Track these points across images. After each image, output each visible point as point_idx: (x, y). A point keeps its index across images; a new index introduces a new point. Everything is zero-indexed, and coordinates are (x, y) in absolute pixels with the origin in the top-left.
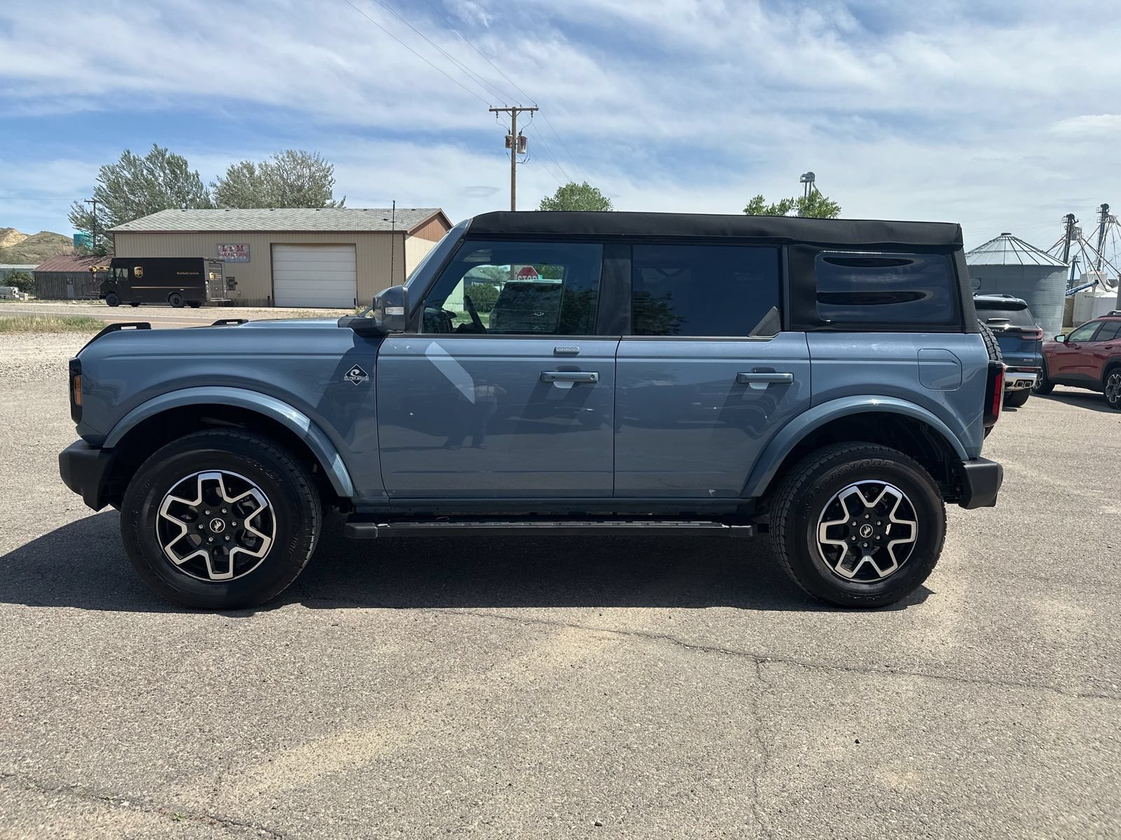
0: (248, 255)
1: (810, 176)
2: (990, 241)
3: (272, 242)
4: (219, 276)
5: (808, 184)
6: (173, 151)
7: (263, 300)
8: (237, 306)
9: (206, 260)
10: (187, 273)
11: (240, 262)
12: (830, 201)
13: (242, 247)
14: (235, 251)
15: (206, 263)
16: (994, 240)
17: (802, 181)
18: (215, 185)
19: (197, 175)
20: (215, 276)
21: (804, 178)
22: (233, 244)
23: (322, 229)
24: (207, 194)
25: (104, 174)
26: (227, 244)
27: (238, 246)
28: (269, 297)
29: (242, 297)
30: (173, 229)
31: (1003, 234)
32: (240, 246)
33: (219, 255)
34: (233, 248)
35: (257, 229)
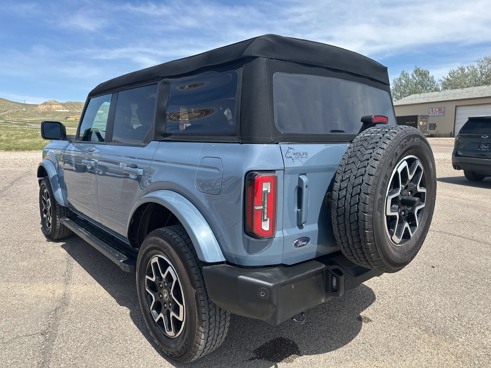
0: (444, 112)
3: (457, 105)
4: (425, 123)
6: (423, 68)
7: (449, 134)
8: (435, 137)
9: (419, 116)
10: (410, 123)
11: (439, 116)
13: (441, 108)
14: (438, 111)
15: (419, 118)
18: (441, 80)
19: (433, 77)
20: (423, 123)
22: (437, 108)
23: (485, 96)
24: (437, 85)
25: (395, 82)
26: (434, 108)
27: (439, 109)
28: (451, 133)
29: (438, 133)
30: (411, 103)
32: (440, 109)
33: (430, 113)
34: (437, 110)
35: (450, 99)
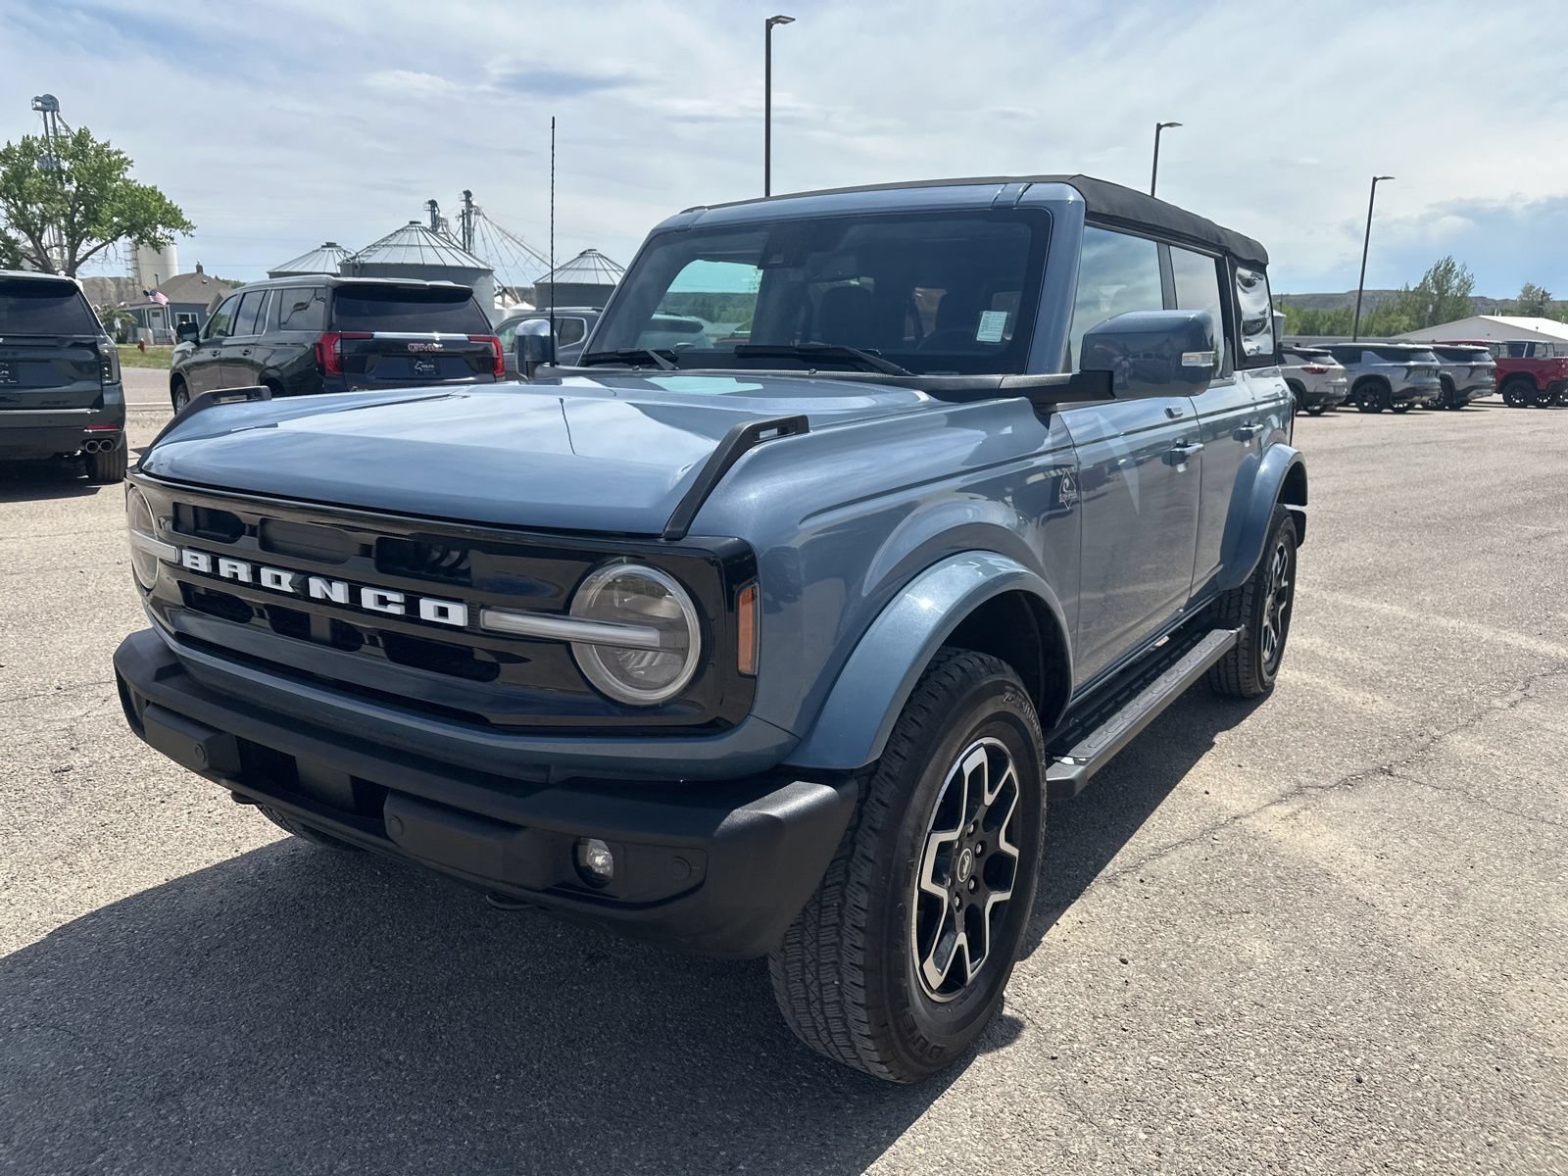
1: (50, 101)
2: (397, 231)
5: (49, 114)
12: (113, 148)
16: (402, 230)
17: (37, 109)
21: (39, 104)
31: (411, 223)
